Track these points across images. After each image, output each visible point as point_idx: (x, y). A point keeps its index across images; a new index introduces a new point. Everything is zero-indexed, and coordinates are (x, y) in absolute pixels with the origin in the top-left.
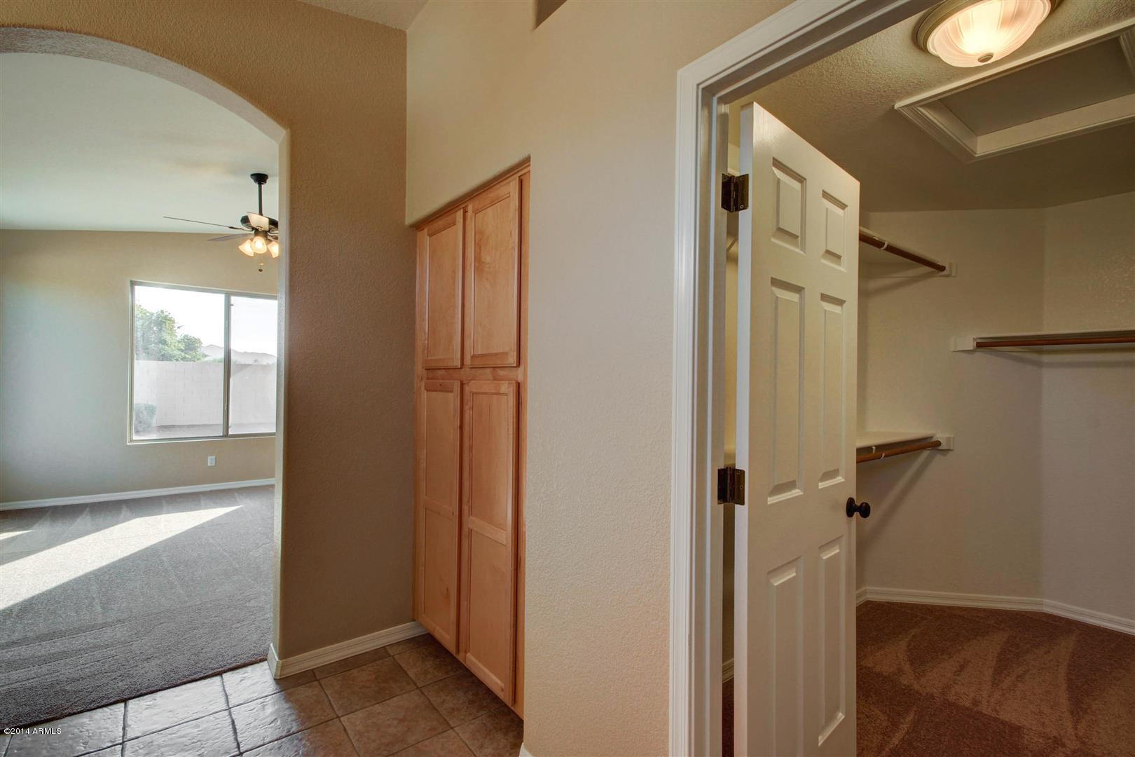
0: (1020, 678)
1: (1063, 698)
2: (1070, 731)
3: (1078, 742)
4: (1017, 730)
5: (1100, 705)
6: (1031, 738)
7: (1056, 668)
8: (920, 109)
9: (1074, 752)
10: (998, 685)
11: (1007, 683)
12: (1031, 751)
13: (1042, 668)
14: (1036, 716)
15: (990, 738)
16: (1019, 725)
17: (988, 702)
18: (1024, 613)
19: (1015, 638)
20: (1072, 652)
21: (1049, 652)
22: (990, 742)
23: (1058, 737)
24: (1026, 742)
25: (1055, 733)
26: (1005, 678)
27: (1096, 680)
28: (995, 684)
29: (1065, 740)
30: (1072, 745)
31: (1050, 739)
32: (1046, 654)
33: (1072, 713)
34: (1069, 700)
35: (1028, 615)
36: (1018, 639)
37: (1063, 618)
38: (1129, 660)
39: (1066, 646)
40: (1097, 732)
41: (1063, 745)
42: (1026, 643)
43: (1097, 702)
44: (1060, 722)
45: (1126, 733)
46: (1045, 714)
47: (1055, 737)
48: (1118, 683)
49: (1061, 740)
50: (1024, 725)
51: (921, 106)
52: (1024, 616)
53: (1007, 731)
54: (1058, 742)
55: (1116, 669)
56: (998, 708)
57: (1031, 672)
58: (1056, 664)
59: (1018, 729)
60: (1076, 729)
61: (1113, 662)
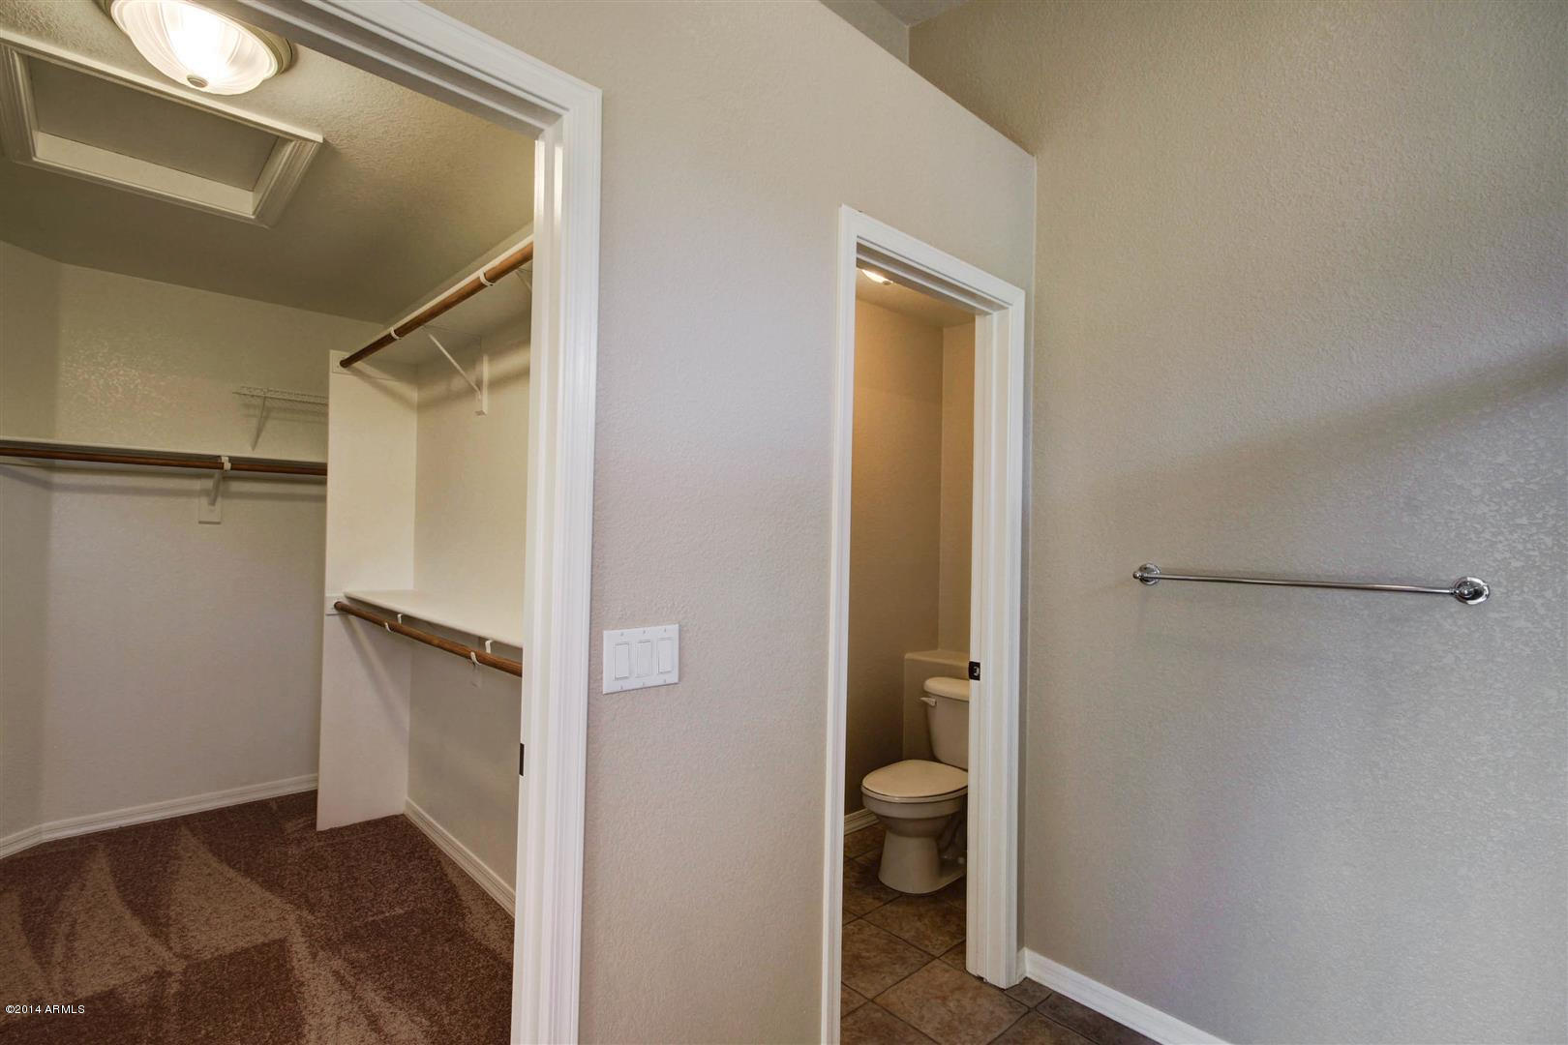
0: (71, 936)
1: (135, 926)
2: (167, 955)
3: (182, 960)
4: (109, 996)
5: (178, 909)
6: (132, 993)
7: (105, 900)
8: (15, 55)
9: (185, 973)
10: (49, 963)
11: (59, 951)
12: (143, 1006)
13: (90, 908)
14: (121, 966)
15: (86, 1029)
16: (107, 989)
17: (52, 991)
18: (19, 856)
19: (31, 892)
20: (111, 872)
21: (84, 885)
22: (88, 1034)
23: (160, 970)
24: (129, 1001)
25: (153, 969)
26: (52, 948)
27: (156, 886)
28: (45, 964)
29: (168, 968)
30: (178, 967)
31: (152, 978)
32: (82, 890)
33: (155, 935)
34: (145, 925)
35: (28, 855)
36: (35, 892)
37: (75, 838)
38: (174, 848)
39: (99, 870)
40: (192, 937)
41: (170, 974)
42: (49, 891)
43: (173, 908)
44: (151, 954)
45: (218, 920)
46: (129, 957)
47: (156, 973)
48: (179, 876)
49: (164, 971)
50: (114, 985)
51: (18, 54)
52: (22, 859)
53: (101, 1006)
54: (162, 975)
55: (167, 863)
56: (70, 989)
57: (79, 921)
58: (102, 894)
59: (111, 993)
60: (171, 948)
61: (159, 858)
